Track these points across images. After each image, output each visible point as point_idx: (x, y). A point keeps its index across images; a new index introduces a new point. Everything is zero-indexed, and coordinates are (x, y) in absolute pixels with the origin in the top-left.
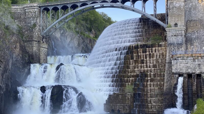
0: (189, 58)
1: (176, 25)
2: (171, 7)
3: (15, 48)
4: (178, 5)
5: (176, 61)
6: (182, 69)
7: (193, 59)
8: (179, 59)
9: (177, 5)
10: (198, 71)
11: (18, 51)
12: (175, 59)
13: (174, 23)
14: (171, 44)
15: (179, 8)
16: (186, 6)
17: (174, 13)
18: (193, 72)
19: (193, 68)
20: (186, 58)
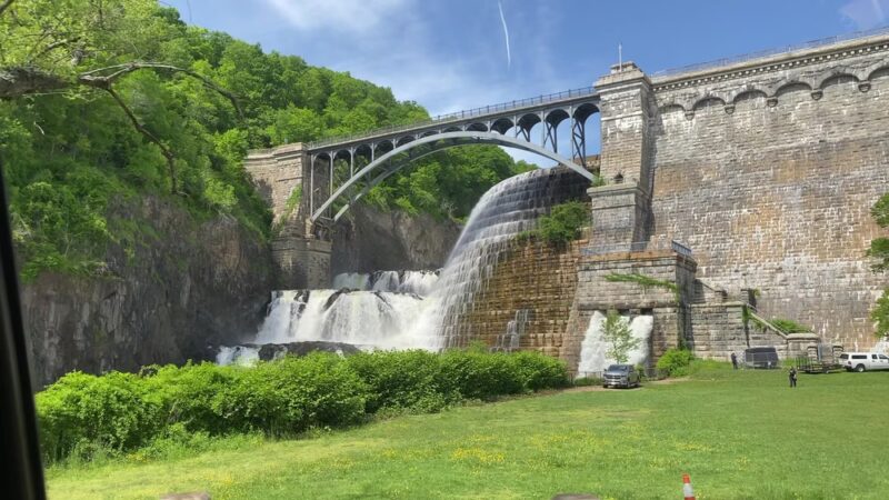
0: (623, 265)
1: (619, 178)
2: (609, 132)
3: (224, 251)
4: (627, 127)
5: (588, 273)
6: (604, 295)
7: (633, 266)
8: (597, 267)
9: (625, 126)
10: (645, 300)
11: (235, 260)
12: (587, 269)
13: (615, 174)
14: (601, 230)
15: (630, 132)
16: (653, 128)
17: (618, 146)
18: (634, 301)
19: (632, 291)
20: (613, 265)
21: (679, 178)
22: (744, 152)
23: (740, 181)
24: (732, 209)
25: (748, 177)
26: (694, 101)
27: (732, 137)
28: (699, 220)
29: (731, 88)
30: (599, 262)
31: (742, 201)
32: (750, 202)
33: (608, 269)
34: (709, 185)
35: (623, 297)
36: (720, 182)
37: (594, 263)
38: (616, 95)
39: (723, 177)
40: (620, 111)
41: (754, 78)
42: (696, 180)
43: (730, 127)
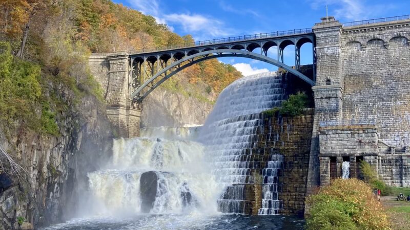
0: (345, 132)
1: (329, 82)
2: (320, 55)
3: (90, 116)
4: (332, 53)
5: (325, 136)
6: (334, 149)
7: (352, 133)
9: (330, 52)
10: (358, 152)
11: (95, 121)
12: (325, 134)
13: (326, 79)
14: (320, 110)
16: (343, 54)
17: (326, 63)
18: (352, 152)
19: (351, 147)
20: (340, 132)
21: (359, 82)
22: (395, 70)
23: (394, 86)
24: (391, 101)
25: (398, 84)
26: (367, 40)
27: (388, 61)
28: (373, 106)
29: (387, 35)
30: (332, 130)
31: (397, 97)
32: (401, 98)
33: (337, 134)
34: (377, 87)
35: (346, 150)
36: (383, 86)
37: (328, 130)
38: (325, 34)
39: (384, 83)
40: (327, 43)
41: (401, 30)
42: (370, 84)
43: (387, 56)
